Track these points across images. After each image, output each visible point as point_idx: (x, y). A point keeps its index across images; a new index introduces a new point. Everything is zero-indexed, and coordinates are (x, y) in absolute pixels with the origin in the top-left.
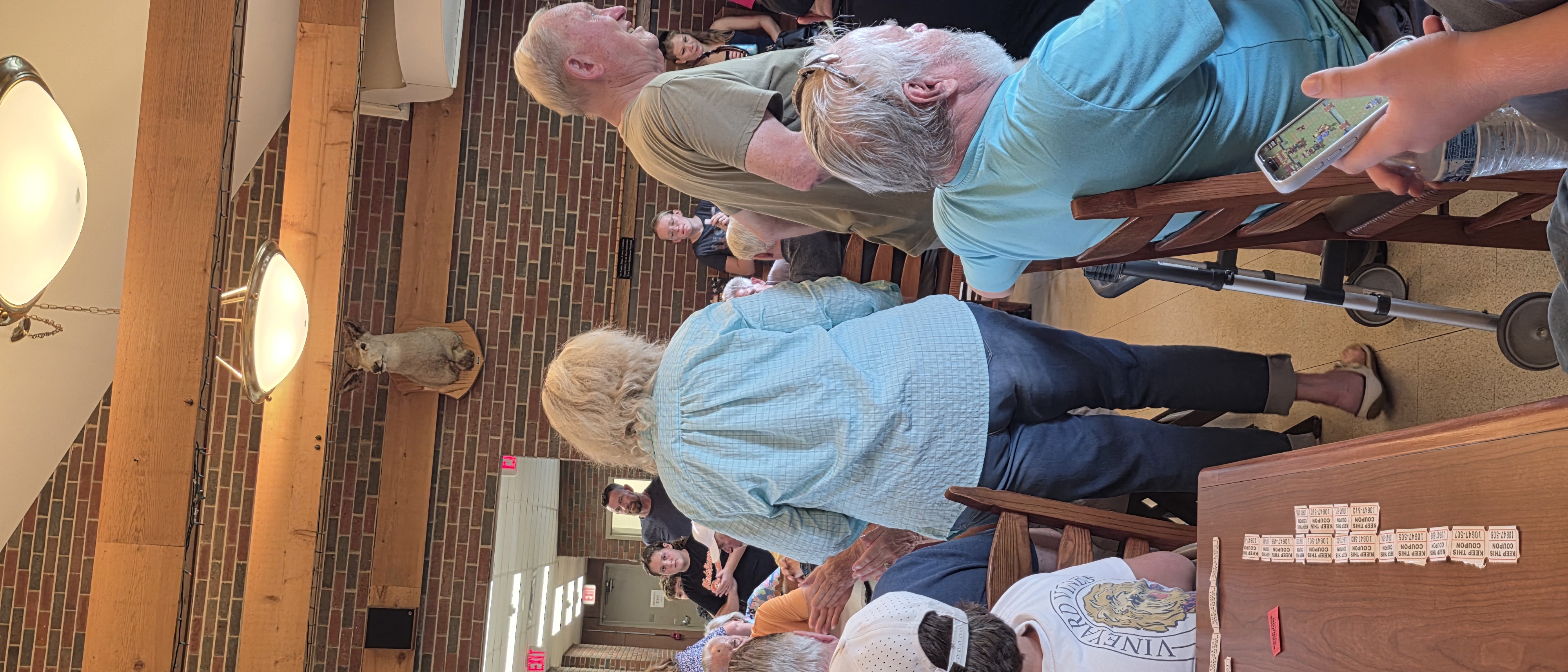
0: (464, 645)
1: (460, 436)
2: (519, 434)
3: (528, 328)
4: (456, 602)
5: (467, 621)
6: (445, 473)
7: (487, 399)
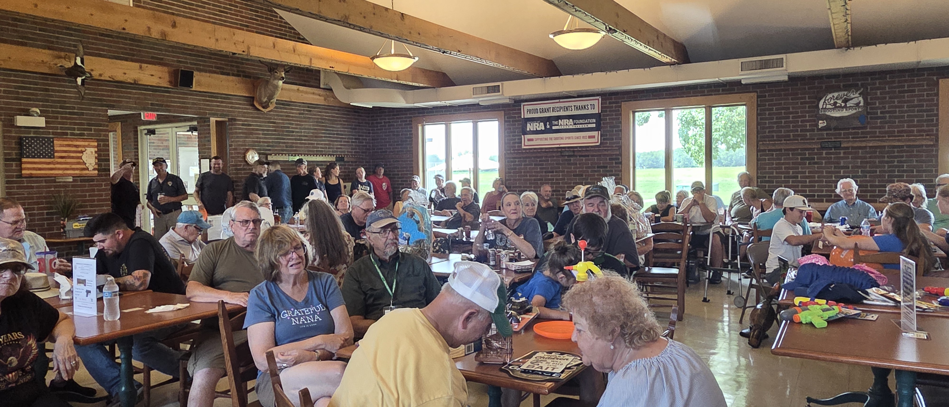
0: (174, 106)
1: (240, 104)
2: (243, 125)
3: (273, 127)
4: (189, 103)
5: (182, 107)
6: (229, 99)
7: (252, 113)
